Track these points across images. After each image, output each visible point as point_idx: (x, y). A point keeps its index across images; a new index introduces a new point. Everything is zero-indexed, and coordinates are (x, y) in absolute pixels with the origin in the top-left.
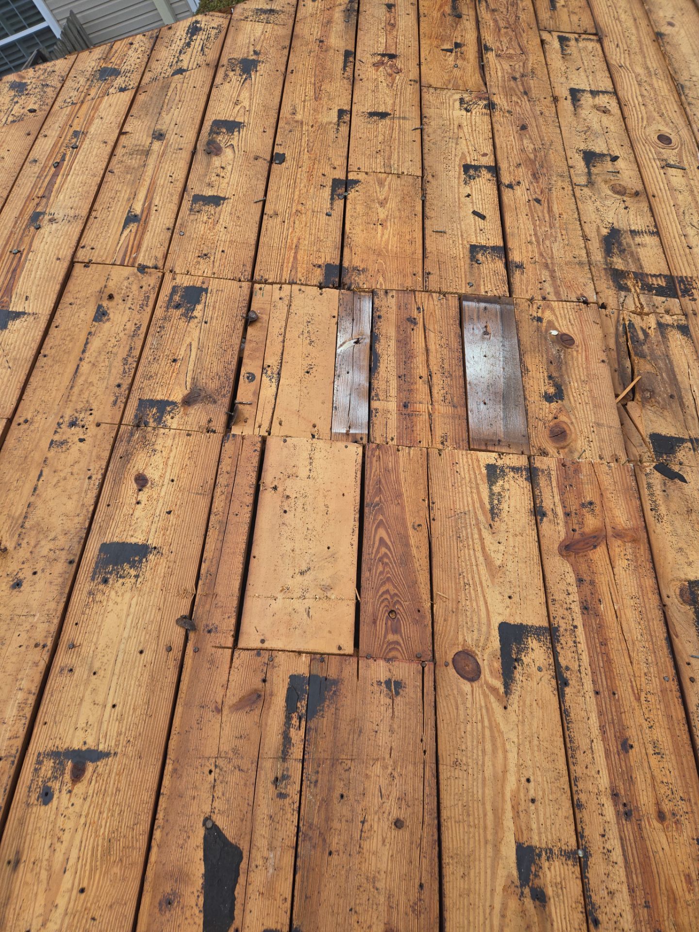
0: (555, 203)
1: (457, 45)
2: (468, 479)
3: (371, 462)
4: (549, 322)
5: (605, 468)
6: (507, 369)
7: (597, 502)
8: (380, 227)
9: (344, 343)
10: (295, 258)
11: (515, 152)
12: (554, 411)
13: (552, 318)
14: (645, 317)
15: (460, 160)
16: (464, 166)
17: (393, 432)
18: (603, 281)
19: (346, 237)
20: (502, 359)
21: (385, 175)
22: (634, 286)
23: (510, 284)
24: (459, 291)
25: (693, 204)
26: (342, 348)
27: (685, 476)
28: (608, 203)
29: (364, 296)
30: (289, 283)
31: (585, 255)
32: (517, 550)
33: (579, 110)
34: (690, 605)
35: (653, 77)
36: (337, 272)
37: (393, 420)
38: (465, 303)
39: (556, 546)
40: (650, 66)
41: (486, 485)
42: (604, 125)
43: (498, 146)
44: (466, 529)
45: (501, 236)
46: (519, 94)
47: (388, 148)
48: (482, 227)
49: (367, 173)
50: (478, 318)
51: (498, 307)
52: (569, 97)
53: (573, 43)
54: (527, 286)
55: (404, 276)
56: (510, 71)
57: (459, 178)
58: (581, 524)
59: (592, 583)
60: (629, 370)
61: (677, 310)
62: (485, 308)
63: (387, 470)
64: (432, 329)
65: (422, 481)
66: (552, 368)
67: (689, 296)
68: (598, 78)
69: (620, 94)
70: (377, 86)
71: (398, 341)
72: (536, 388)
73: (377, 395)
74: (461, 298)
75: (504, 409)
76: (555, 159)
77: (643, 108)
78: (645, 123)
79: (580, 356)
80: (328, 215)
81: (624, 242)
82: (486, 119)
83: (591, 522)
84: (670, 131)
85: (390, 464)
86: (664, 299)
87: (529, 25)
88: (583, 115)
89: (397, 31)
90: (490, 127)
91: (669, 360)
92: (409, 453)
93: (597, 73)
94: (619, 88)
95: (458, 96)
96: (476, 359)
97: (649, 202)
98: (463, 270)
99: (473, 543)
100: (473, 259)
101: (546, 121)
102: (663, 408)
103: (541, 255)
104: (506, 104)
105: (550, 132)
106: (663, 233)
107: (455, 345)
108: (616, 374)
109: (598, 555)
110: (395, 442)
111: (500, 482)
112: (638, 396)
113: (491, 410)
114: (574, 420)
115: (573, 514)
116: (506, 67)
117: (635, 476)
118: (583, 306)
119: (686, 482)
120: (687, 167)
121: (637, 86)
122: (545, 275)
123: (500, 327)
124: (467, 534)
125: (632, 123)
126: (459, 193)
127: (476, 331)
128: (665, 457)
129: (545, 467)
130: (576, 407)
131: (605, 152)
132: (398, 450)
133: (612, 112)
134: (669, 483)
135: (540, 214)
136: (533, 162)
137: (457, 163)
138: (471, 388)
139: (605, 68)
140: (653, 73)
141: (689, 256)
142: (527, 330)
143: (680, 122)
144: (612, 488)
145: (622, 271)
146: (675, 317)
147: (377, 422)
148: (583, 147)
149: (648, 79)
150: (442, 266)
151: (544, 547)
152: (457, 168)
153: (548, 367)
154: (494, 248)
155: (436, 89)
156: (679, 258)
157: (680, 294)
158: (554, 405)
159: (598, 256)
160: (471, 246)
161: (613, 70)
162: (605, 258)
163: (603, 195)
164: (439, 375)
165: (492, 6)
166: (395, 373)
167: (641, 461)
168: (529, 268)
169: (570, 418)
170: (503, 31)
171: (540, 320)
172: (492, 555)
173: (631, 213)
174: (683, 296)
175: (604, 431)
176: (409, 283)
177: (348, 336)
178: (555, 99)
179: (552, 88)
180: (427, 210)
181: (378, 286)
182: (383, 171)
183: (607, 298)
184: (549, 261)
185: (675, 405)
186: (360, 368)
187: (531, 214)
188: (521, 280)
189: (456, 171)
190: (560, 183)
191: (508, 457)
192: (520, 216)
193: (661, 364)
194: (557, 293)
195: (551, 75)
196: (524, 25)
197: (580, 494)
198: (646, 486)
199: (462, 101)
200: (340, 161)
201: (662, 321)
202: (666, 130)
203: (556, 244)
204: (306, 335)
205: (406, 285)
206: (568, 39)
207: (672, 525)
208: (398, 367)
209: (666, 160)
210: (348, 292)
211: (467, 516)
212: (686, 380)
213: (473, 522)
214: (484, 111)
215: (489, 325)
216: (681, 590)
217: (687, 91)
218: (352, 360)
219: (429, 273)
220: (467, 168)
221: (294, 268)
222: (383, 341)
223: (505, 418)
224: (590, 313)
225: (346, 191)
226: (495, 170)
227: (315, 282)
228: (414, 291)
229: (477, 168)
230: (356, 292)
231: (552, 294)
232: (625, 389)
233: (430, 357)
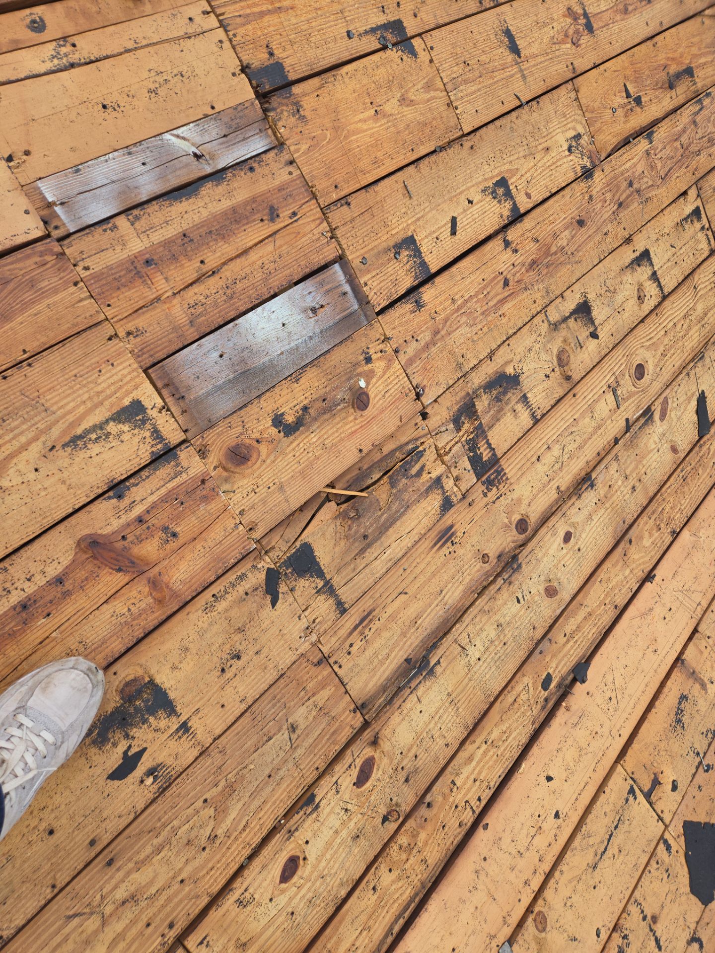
0: (514, 302)
1: (638, 100)
2: (99, 388)
3: (28, 257)
4: (372, 372)
5: (230, 524)
6: (283, 357)
7: (181, 540)
8: (372, 112)
9: (184, 139)
10: (262, 14)
11: (549, 229)
12: (266, 436)
13: (379, 372)
14: (439, 462)
15: (508, 171)
16: (503, 178)
17: (97, 264)
18: (454, 399)
19: (333, 72)
20: (292, 345)
21: (442, 87)
22: (466, 432)
23: (391, 305)
24: (348, 253)
25: (585, 436)
26: (174, 139)
27: (279, 601)
28: (543, 356)
29: (268, 136)
30: (220, 21)
31: (472, 365)
32: (43, 493)
33: (629, 271)
34: (121, 698)
35: (699, 325)
36: (279, 82)
37: (115, 256)
38: (337, 267)
39: (87, 531)
40: (709, 315)
41: (108, 415)
42: (624, 306)
43: (546, 205)
44: (23, 423)
45: (442, 264)
46: (616, 198)
47: (477, 74)
48: (441, 237)
49: (431, 61)
50: (328, 292)
51: (356, 306)
52: (637, 254)
53: (698, 226)
54: (400, 325)
55: (326, 175)
56: (637, 174)
57: (486, 180)
58: (140, 540)
59: (67, 594)
60: (370, 482)
61: (464, 487)
62: (345, 294)
63: (32, 284)
64: (278, 243)
65: (52, 335)
66: (319, 404)
67: (487, 488)
68: (672, 272)
69: (667, 303)
70: (545, 24)
71: (234, 210)
72: (281, 401)
73: (137, 218)
74: (341, 259)
75: (230, 381)
76: (564, 275)
77: (662, 333)
78: (648, 344)
79: (352, 424)
80: (349, 35)
81: (509, 395)
82: (571, 176)
83: (150, 549)
84: (651, 372)
85: (46, 283)
86: (469, 467)
87: (696, 169)
88: (625, 278)
89: (622, 20)
90: (563, 185)
91: (405, 511)
92: (81, 300)
93: (677, 268)
94: (671, 298)
95: (581, 130)
96: (273, 316)
97: (565, 395)
98: (376, 243)
99: (10, 441)
100: (397, 248)
101: (599, 243)
102: (347, 537)
103: (446, 320)
104: (598, 189)
105: (590, 254)
106: (540, 426)
107: (275, 283)
108: (356, 472)
109: (110, 580)
110: (85, 274)
111: (125, 428)
112: (344, 506)
113: (217, 368)
114: (269, 461)
115: (145, 526)
116: (640, 168)
117: (243, 558)
118: (413, 395)
119: (273, 606)
120: (622, 408)
121: (682, 314)
122: (425, 337)
123: (331, 323)
124: (16, 427)
125: (641, 331)
126: (468, 189)
127: (309, 299)
128: (290, 570)
129: (185, 464)
130: (287, 454)
131: (597, 323)
132: (76, 284)
133: (643, 306)
134: (260, 593)
135: (492, 294)
136: (547, 253)
137: (503, 168)
138: (230, 330)
139: (686, 273)
140: (703, 322)
141: (529, 463)
142: (348, 353)
143: (666, 376)
144: (210, 543)
145: (476, 412)
146: (455, 489)
147: (97, 236)
148: (591, 297)
149: (694, 321)
150: (367, 216)
151: (73, 520)
152: (497, 171)
153: (317, 399)
154: (424, 265)
155: (577, 99)
156: (522, 456)
157: (484, 479)
158: (274, 431)
159: (478, 379)
160: (412, 236)
161: (689, 281)
162: (480, 387)
163: (549, 346)
164: (221, 283)
165: (698, 119)
166: (185, 226)
167: (266, 552)
168: (424, 314)
169: (268, 456)
170: (677, 144)
171: (368, 360)
172: (11, 471)
173: (545, 384)
174: (483, 483)
175: (279, 497)
176: (321, 185)
177: (198, 140)
178: (628, 240)
179: (639, 230)
180: (426, 161)
181: (292, 148)
182: (445, 80)
183: (436, 414)
184: (443, 332)
185: (358, 546)
186: (162, 177)
187: (486, 284)
188: (404, 315)
189: (490, 173)
190: (538, 295)
191: (168, 418)
192: (478, 272)
193: (394, 507)
194: (411, 361)
195: (652, 222)
196: (694, 164)
197: (178, 518)
198: (239, 573)
199: (578, 137)
200: (428, 18)
201: (444, 480)
202: (650, 368)
203: (467, 329)
204: (160, 79)
205: (316, 182)
206: (699, 218)
207: (211, 625)
208: (198, 227)
209: (619, 385)
210: (260, 111)
211: (43, 414)
212: (393, 538)
213: (41, 426)
214: (579, 169)
215: (327, 308)
216: (135, 680)
217: (699, 364)
218: (168, 161)
219: (348, 204)
220: (502, 183)
221: (247, 19)
222: (221, 189)
223: (219, 388)
224: (410, 407)
225: (394, 45)
226: (517, 217)
227: (246, 59)
228: (314, 196)
229: (508, 194)
230: (267, 122)
231: (407, 357)
232: (345, 489)
233: (238, 260)
